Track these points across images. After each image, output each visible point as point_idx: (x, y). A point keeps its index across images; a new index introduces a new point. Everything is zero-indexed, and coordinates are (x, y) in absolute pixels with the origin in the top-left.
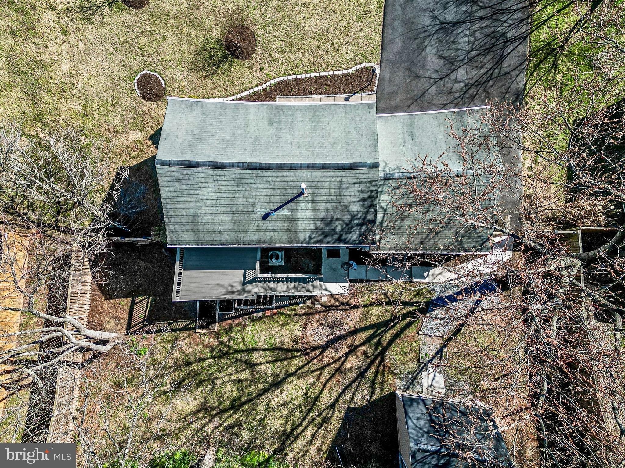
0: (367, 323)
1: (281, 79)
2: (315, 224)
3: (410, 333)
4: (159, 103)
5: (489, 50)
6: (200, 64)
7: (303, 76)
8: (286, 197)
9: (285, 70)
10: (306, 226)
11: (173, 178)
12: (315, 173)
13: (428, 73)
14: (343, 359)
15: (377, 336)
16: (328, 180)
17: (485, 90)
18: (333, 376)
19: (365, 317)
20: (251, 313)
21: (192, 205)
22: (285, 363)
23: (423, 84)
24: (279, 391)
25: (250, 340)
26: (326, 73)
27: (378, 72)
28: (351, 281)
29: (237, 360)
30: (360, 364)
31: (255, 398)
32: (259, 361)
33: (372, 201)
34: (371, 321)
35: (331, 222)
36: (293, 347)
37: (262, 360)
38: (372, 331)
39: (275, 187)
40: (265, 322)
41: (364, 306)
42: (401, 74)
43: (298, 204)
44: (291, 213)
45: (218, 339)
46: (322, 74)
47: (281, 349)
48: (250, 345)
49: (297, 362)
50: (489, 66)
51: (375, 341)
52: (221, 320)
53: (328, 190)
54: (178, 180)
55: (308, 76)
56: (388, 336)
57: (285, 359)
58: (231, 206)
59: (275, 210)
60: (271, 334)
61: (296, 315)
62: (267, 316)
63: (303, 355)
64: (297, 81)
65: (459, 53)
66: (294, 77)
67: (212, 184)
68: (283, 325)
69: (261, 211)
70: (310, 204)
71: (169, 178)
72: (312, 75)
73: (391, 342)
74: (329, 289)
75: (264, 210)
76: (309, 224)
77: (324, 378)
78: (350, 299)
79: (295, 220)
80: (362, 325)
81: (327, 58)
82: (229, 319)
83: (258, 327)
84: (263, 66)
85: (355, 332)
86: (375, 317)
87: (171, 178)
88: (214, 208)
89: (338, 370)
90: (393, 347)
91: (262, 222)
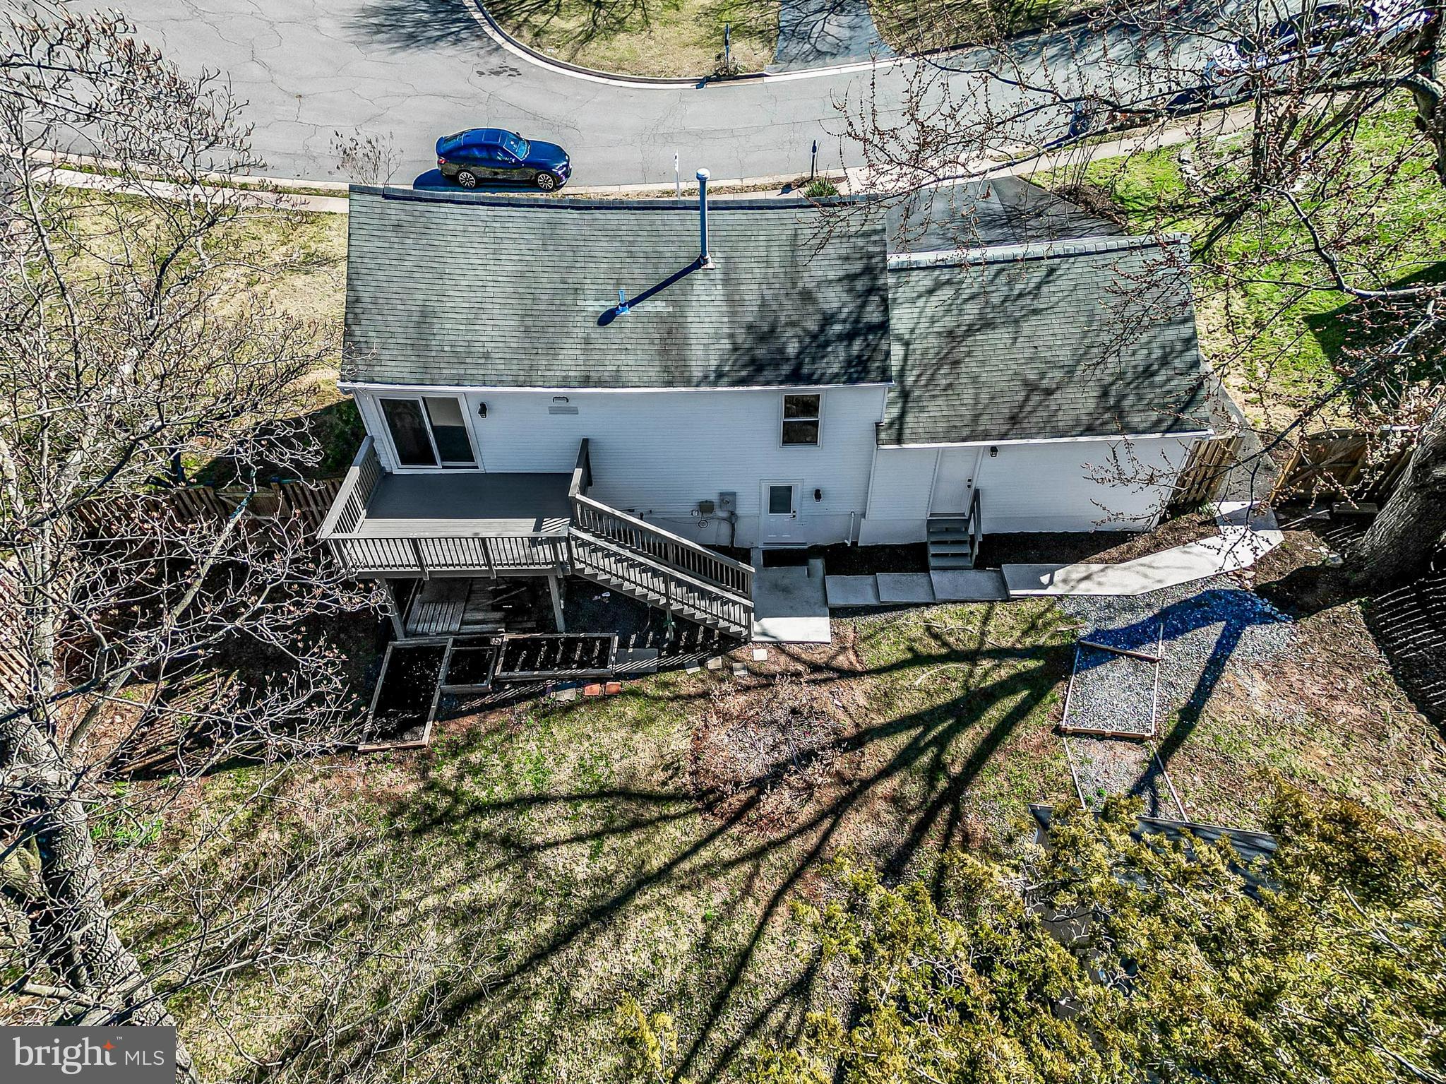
0: (892, 715)
2: (731, 336)
3: (1030, 732)
8: (661, 271)
10: (710, 341)
11: (387, 223)
12: (732, 217)
14: (826, 824)
15: (928, 745)
16: (762, 233)
18: (797, 875)
19: (886, 699)
20: (543, 693)
21: (423, 286)
22: (634, 837)
24: (611, 934)
25: (529, 766)
28: (836, 613)
29: (477, 835)
30: (884, 834)
31: (522, 969)
32: (552, 832)
33: (875, 278)
34: (905, 706)
35: (773, 330)
36: (664, 784)
37: (563, 830)
38: (914, 733)
39: (633, 249)
40: (582, 714)
41: (879, 671)
43: (689, 287)
44: (671, 309)
45: (425, 770)
47: (625, 794)
48: (526, 787)
49: (675, 835)
51: (925, 759)
52: (447, 714)
53: (764, 254)
54: (397, 227)
56: (965, 742)
57: (637, 824)
58: (521, 291)
59: (632, 303)
60: (596, 749)
61: (676, 698)
62: (587, 702)
63: (695, 810)
67: (479, 240)
68: (637, 725)
69: (596, 303)
70: (719, 287)
71: (375, 222)
73: (975, 763)
74: (773, 632)
75: (603, 303)
76: (717, 337)
77: (767, 885)
78: (837, 654)
79: (682, 326)
80: (879, 720)
82: (471, 712)
83: (560, 731)
85: (859, 740)
86: (916, 694)
87: (382, 222)
88: (479, 294)
89: (813, 856)
90: (984, 775)
91: (597, 333)
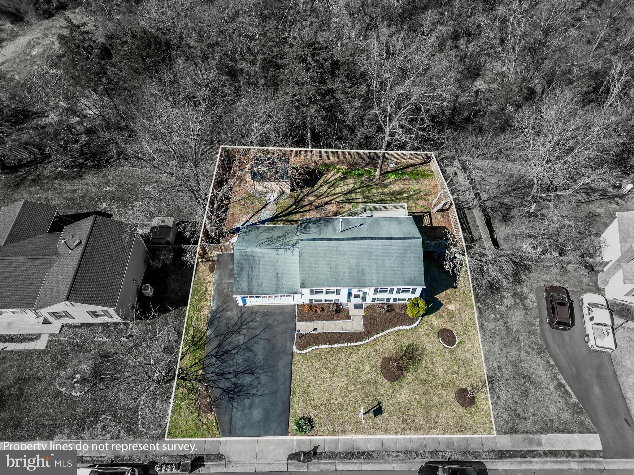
1: (362, 343)
4: (441, 328)
5: (226, 352)
6: (418, 353)
7: (346, 344)
9: (359, 350)
13: (262, 342)
17: (229, 328)
23: (265, 336)
26: (330, 346)
27: (294, 347)
42: (279, 345)
46: (333, 346)
50: (226, 343)
55: (343, 345)
64: (351, 342)
65: (242, 353)
66: (352, 344)
72: (340, 345)
81: (330, 358)
84: (374, 353)
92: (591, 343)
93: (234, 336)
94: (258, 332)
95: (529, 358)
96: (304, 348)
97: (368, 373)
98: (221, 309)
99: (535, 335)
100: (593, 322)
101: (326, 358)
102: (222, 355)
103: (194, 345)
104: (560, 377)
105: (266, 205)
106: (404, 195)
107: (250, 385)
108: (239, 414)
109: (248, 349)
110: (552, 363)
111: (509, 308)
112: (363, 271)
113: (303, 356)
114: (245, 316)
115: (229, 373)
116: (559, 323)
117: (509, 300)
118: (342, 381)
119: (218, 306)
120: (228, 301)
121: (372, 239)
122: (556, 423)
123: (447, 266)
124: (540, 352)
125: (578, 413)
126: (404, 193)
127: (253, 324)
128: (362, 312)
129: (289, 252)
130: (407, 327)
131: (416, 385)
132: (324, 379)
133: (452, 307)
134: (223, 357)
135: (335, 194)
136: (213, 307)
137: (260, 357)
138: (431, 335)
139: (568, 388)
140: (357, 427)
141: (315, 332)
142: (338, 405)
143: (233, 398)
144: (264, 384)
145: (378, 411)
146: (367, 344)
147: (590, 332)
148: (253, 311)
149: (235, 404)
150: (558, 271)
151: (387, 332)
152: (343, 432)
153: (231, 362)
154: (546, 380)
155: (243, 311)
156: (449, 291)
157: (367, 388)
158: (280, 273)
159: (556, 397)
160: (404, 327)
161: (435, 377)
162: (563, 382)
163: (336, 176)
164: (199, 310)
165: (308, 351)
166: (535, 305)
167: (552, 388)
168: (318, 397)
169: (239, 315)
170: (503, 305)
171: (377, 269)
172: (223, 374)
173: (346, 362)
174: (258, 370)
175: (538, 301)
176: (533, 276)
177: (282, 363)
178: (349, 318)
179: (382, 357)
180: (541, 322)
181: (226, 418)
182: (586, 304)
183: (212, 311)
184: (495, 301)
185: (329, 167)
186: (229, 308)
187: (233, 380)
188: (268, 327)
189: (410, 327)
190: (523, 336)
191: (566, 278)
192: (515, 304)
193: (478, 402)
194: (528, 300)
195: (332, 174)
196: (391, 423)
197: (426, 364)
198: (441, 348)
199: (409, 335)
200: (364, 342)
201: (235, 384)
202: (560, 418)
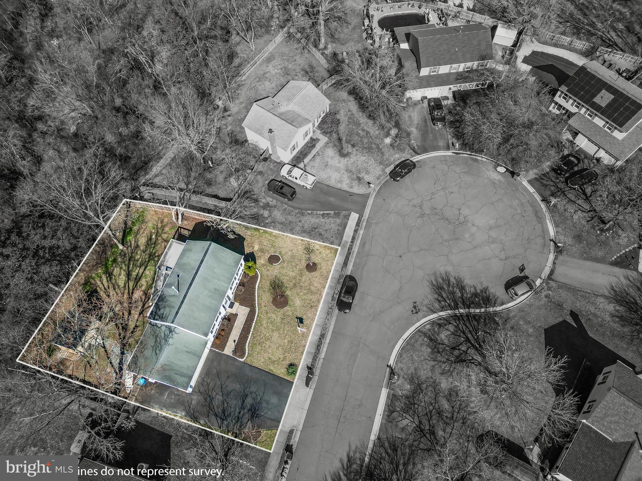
1: (257, 313)
3: (117, 337)
4: (267, 260)
5: (224, 412)
6: (277, 281)
7: (254, 324)
9: (260, 317)
13: (227, 382)
17: (205, 405)
23: (224, 379)
26: (250, 335)
27: (240, 360)
37: (140, 271)
42: (234, 370)
46: (251, 333)
49: (132, 284)
50: (216, 410)
55: (253, 326)
64: (253, 320)
65: (229, 399)
66: (255, 319)
72: (252, 328)
80: (131, 317)
81: (258, 338)
84: (266, 308)
92: (309, 187)
93: (214, 403)
94: (219, 383)
95: (303, 222)
96: (244, 353)
97: (277, 317)
98: (187, 408)
99: (291, 211)
100: (298, 179)
101: (257, 340)
102: (224, 415)
103: (207, 436)
104: (319, 212)
105: (104, 347)
106: (154, 237)
107: (254, 399)
108: (269, 413)
109: (228, 394)
110: (310, 212)
111: (270, 216)
112: (215, 289)
113: (248, 356)
114: (202, 389)
115: (239, 413)
116: (292, 196)
117: (266, 213)
118: (276, 335)
119: (183, 410)
120: (184, 400)
121: (196, 273)
122: (340, 229)
123: (231, 236)
124: (302, 214)
125: (339, 215)
126: (151, 236)
127: (211, 385)
128: (237, 304)
129: (175, 335)
130: (259, 280)
131: (295, 291)
132: (269, 346)
133: (256, 248)
134: (226, 415)
135: (125, 287)
136: (182, 414)
137: (237, 387)
138: (269, 268)
139: (325, 212)
140: (305, 336)
141: (236, 342)
142: (288, 344)
143: (258, 414)
144: (257, 389)
145: (301, 320)
146: (259, 310)
147: (302, 183)
148: (201, 382)
149: (262, 414)
150: (259, 176)
151: (256, 294)
152: (305, 346)
153: (232, 410)
154: (317, 221)
155: (198, 391)
156: (245, 243)
157: (285, 321)
158: (187, 350)
159: (328, 221)
160: (258, 282)
161: (295, 278)
162: (322, 212)
163: (105, 280)
164: (180, 427)
165: (247, 351)
166: (274, 201)
167: (322, 220)
168: (279, 354)
169: (199, 394)
170: (267, 218)
171: (219, 280)
172: (238, 418)
173: (265, 328)
174: (246, 391)
175: (273, 198)
176: (256, 190)
177: (248, 372)
178: (236, 315)
179: (272, 304)
180: (286, 204)
181: (269, 422)
182: (287, 176)
183: (185, 416)
184: (263, 221)
185: (89, 282)
186: (190, 401)
187: (246, 411)
188: (218, 375)
189: (259, 278)
190: (290, 218)
191: (266, 175)
192: (270, 211)
193: (316, 262)
194: (270, 203)
195: (99, 283)
196: (309, 315)
197: (285, 280)
198: (279, 266)
199: (264, 281)
200: (257, 311)
201: (249, 411)
202: (338, 225)
